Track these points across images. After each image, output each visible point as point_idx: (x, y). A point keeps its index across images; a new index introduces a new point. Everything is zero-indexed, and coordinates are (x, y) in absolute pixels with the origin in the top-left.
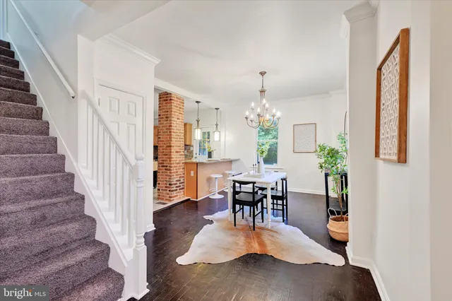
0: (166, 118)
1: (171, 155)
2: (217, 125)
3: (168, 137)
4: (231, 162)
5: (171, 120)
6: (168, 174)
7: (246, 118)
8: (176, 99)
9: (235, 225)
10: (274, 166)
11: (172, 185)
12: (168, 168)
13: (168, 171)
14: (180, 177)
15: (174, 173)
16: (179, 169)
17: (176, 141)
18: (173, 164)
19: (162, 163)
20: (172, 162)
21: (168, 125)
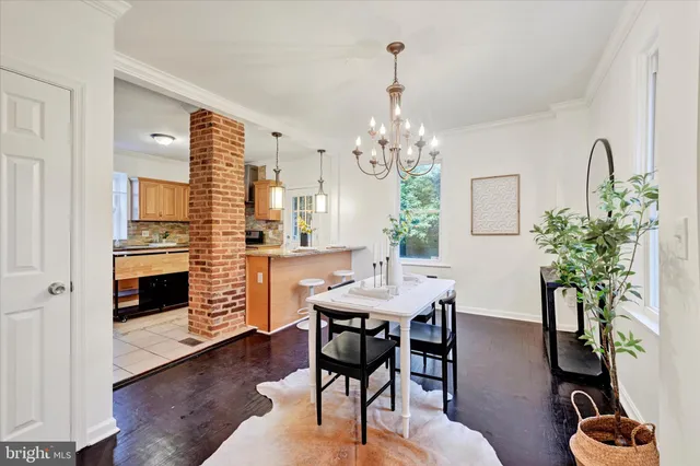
1: (210, 240)
2: (321, 182)
3: (207, 202)
4: (349, 252)
5: (210, 168)
6: (207, 279)
7: (357, 153)
8: (221, 123)
9: (319, 422)
10: (432, 261)
11: (215, 302)
12: (206, 267)
13: (207, 274)
14: (234, 286)
15: (219, 276)
16: (232, 269)
17: (225, 211)
18: (218, 258)
19: (197, 257)
20: (214, 254)
21: (206, 177)
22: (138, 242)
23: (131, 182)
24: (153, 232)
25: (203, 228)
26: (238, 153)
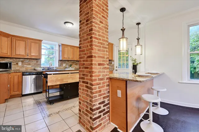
0: (87, 21)
1: (91, 68)
2: (138, 39)
3: (89, 44)
6: (89, 93)
11: (95, 110)
12: (89, 85)
13: (89, 90)
14: (104, 98)
15: (96, 92)
16: (103, 87)
17: (99, 50)
18: (95, 80)
19: (83, 78)
20: (93, 78)
21: (88, 29)
22: (62, 68)
23: (59, 46)
24: (67, 64)
25: (87, 61)
26: (106, 16)
